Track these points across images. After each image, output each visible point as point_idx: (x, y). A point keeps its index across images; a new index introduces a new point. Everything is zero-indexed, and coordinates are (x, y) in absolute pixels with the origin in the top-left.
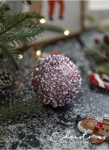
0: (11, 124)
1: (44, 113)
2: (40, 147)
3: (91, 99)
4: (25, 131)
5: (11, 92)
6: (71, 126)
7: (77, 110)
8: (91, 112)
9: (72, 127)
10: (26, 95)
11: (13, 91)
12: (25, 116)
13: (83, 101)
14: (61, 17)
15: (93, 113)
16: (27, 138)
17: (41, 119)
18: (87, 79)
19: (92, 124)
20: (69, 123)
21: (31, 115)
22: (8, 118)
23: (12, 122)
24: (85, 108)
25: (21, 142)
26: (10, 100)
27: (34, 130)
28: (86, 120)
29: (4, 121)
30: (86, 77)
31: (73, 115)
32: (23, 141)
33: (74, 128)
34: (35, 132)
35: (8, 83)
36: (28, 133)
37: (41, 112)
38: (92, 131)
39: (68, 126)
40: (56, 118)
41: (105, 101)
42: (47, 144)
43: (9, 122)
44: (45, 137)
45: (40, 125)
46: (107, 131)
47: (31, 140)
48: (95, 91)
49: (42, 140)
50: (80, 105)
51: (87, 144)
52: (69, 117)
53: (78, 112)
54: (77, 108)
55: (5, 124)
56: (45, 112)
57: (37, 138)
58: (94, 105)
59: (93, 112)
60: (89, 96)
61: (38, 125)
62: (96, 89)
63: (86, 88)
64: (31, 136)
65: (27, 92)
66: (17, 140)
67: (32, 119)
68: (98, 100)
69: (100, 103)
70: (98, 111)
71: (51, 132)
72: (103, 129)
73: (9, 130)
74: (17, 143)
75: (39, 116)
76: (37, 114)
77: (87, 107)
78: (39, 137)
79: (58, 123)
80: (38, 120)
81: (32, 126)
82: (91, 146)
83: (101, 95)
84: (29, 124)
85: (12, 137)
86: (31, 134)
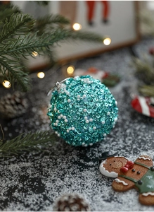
0: (13, 163)
1: (60, 150)
2: (44, 193)
3: (128, 131)
4: (29, 172)
5: (23, 122)
6: (92, 166)
7: (105, 146)
8: (124, 148)
9: (93, 169)
10: (43, 126)
11: (26, 121)
12: (34, 153)
13: (117, 134)
14: (105, 21)
15: (127, 151)
16: (29, 182)
17: (54, 157)
18: (129, 104)
19: (119, 165)
20: (91, 163)
21: (42, 152)
22: (12, 155)
23: (16, 160)
24: (117, 144)
25: (22, 186)
26: (21, 132)
27: (42, 172)
28: (113, 159)
29: (6, 159)
30: (129, 101)
31: (99, 152)
32: (24, 185)
33: (96, 169)
34: (42, 174)
35: (20, 110)
36: (32, 175)
37: (57, 147)
38: (117, 174)
39: (88, 167)
40: (75, 157)
41: (146, 135)
42: (53, 189)
43: (12, 160)
44: (54, 181)
45: (51, 165)
46: (138, 174)
47: (35, 183)
48: (136, 121)
49: (48, 185)
50: (112, 139)
51: (108, 191)
52: (93, 155)
53: (106, 148)
54: (106, 143)
55: (7, 162)
56: (62, 149)
57: (43, 182)
58: (130, 140)
59: (127, 148)
60: (126, 127)
61: (49, 165)
62: (139, 118)
63: (124, 117)
64: (37, 178)
65: (44, 121)
66: (17, 183)
67: (42, 157)
68: (139, 133)
69: (140, 137)
70: (134, 147)
71: (64, 175)
72: (133, 171)
73: (10, 171)
74: (16, 187)
75: (53, 154)
76: (50, 150)
77: (121, 141)
78: (46, 180)
79: (75, 163)
80: (51, 158)
81: (40, 166)
82: (113, 193)
83: (144, 126)
84: (37, 163)
85: (11, 180)
86: (36, 176)
